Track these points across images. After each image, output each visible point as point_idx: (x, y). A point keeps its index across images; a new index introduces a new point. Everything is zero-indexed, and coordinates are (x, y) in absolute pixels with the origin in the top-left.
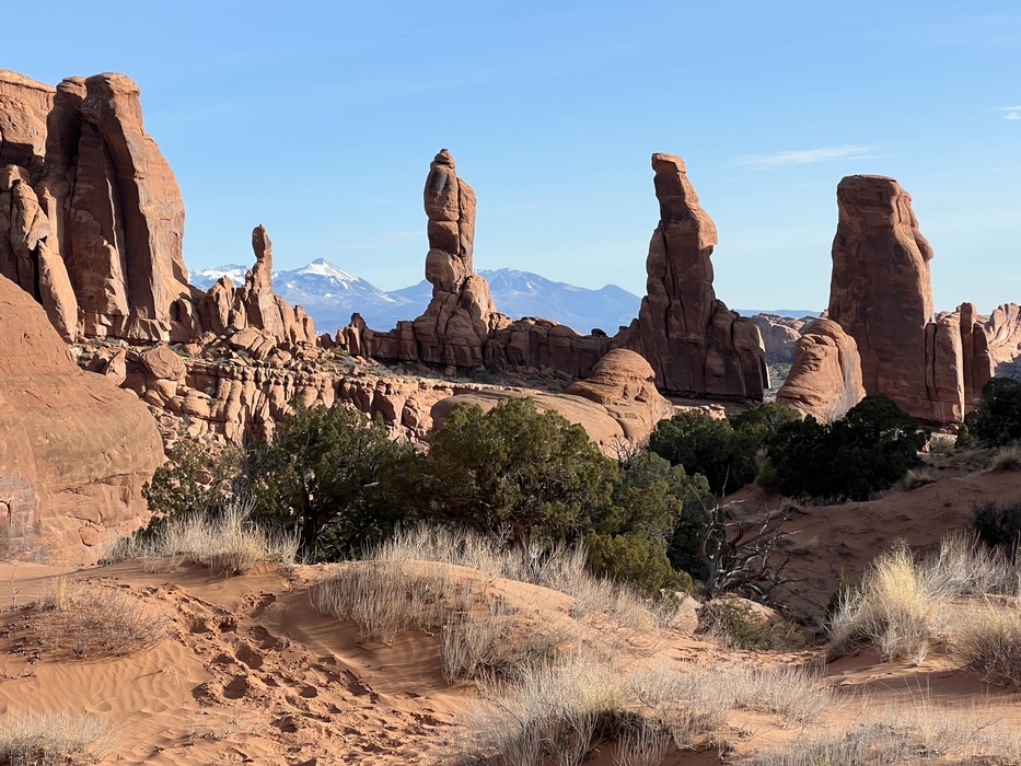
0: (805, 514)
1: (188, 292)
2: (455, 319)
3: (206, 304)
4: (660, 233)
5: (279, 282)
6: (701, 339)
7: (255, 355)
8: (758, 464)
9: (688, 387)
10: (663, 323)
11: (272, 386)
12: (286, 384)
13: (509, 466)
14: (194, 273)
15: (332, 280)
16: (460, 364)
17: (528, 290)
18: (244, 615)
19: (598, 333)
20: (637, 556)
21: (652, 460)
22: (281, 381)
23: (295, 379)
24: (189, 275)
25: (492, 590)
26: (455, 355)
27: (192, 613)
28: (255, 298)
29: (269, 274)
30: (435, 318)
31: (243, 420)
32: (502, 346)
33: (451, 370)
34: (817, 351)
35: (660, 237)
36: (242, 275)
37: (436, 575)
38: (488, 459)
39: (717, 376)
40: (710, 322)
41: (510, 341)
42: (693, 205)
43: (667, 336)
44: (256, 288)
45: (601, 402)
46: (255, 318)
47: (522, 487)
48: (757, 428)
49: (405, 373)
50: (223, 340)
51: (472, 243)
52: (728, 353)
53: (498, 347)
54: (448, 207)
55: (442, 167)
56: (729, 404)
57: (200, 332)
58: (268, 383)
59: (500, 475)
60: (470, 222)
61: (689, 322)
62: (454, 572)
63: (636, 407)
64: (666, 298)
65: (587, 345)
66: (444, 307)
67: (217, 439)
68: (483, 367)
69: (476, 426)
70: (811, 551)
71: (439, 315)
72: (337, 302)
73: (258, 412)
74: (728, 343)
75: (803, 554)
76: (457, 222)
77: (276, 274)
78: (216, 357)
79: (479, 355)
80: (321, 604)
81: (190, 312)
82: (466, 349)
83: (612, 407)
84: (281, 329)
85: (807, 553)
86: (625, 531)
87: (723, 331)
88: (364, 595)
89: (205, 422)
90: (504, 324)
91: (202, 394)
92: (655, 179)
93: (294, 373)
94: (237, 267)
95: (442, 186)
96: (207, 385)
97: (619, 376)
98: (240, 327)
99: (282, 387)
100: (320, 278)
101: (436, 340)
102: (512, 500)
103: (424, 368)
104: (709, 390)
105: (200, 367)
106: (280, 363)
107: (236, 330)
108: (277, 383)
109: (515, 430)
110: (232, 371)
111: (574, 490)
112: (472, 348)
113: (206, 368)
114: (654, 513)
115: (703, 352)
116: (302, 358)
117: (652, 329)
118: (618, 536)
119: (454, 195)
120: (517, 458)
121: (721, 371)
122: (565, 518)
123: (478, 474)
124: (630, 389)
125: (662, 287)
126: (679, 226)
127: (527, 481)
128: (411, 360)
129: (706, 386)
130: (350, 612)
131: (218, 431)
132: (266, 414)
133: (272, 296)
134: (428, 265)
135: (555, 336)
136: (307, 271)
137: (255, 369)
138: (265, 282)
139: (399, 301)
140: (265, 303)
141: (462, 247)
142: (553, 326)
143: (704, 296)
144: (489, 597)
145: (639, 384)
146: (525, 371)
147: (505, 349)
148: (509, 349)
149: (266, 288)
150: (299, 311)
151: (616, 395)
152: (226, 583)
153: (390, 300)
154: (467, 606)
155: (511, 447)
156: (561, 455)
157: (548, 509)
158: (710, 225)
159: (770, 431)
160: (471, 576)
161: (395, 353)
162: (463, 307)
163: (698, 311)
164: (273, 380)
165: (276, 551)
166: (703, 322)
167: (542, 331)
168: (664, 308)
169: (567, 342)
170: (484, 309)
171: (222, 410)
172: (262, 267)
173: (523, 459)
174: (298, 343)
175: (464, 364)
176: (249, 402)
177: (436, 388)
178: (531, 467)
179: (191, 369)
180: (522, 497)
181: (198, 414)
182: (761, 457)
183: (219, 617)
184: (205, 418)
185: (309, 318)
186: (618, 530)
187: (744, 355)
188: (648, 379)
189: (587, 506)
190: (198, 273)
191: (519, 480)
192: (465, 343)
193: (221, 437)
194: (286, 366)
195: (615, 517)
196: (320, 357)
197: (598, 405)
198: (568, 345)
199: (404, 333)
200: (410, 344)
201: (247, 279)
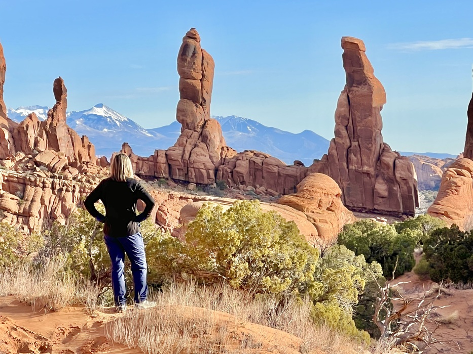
0: (449, 295)
1: (6, 123)
2: (196, 149)
3: (19, 132)
4: (346, 94)
5: (71, 120)
6: (372, 171)
7: (52, 170)
8: (415, 258)
9: (361, 205)
10: (345, 158)
11: (64, 192)
12: (74, 191)
13: (241, 250)
14: (10, 111)
15: (109, 119)
16: (199, 182)
17: (248, 132)
18: (57, 341)
19: (299, 163)
20: (331, 318)
21: (342, 251)
22: (71, 189)
23: (81, 188)
24: (7, 112)
25: (243, 330)
26: (195, 176)
27: (19, 338)
28: (54, 129)
29: (65, 113)
30: (182, 148)
31: (42, 215)
32: (229, 170)
33: (192, 186)
34: (458, 180)
35: (345, 97)
36: (44, 113)
37: (202, 317)
38: (226, 243)
39: (383, 197)
40: (379, 159)
41: (235, 167)
42: (368, 75)
43: (348, 168)
44: (55, 122)
45: (302, 211)
46: (54, 143)
47: (250, 265)
48: (414, 233)
49: (160, 186)
50: (30, 158)
51: (210, 96)
52: (391, 181)
53: (226, 171)
54: (194, 69)
55: (191, 41)
56: (391, 218)
57: (14, 152)
58: (61, 190)
59: (234, 255)
60: (210, 81)
61: (364, 158)
62: (215, 315)
63: (327, 215)
64: (348, 140)
65: (291, 171)
66: (189, 140)
67: (23, 229)
68: (215, 184)
69: (218, 220)
70: (452, 321)
71: (185, 146)
72: (111, 135)
73: (53, 211)
74: (391, 174)
75: (447, 323)
76: (201, 80)
77: (69, 114)
78: (24, 170)
79: (213, 176)
80: (115, 335)
81: (7, 137)
82: (204, 171)
83: (310, 214)
84: (72, 152)
85: (450, 323)
86: (323, 300)
87: (388, 166)
88: (148, 330)
89: (15, 217)
90: (231, 155)
91: (13, 196)
92: (344, 55)
93: (80, 183)
94: (41, 108)
95: (191, 54)
96: (17, 190)
97: (316, 192)
98: (42, 149)
99: (71, 193)
100: (100, 117)
101: (182, 164)
102: (242, 274)
103: (173, 183)
104: (376, 207)
105: (13, 177)
106: (70, 176)
107: (40, 152)
108: (67, 190)
109: (246, 223)
110: (36, 180)
111: (287, 269)
112: (208, 170)
113: (17, 178)
114: (344, 288)
115: (373, 179)
116: (86, 173)
117: (337, 162)
118: (318, 303)
119: (198, 61)
120: (247, 244)
121: (386, 194)
122: (280, 288)
123: (218, 255)
124: (323, 202)
125: (345, 132)
126: (359, 89)
127: (254, 261)
128: (163, 178)
129: (374, 204)
130: (136, 342)
131: (24, 223)
132: (58, 212)
133: (66, 128)
134: (179, 110)
135: (267, 164)
136: (91, 113)
137: (52, 180)
138: (61, 118)
139: (156, 136)
140: (61, 133)
141: (203, 98)
142: (266, 157)
143: (375, 140)
144: (241, 335)
145: (330, 199)
146: (245, 188)
147: (231, 172)
148: (234, 172)
149: (62, 123)
150: (85, 140)
151: (313, 206)
152: (45, 317)
153: (149, 135)
154: (224, 341)
155: (243, 236)
156: (279, 243)
157: (268, 281)
158: (382, 89)
159: (424, 235)
160: (227, 319)
161: (153, 172)
162: (202, 141)
163: (371, 150)
164: (65, 188)
165: (82, 295)
166: (373, 158)
167: (258, 160)
168: (346, 147)
169: (276, 169)
170: (217, 143)
171: (27, 208)
172: (60, 107)
173: (251, 245)
174: (84, 162)
175: (202, 182)
176: (47, 203)
177: (181, 198)
178: (257, 251)
179: (6, 178)
180: (249, 273)
181: (10, 210)
182: (417, 254)
183: (39, 342)
184: (15, 214)
185: (92, 145)
186: (318, 298)
187: (402, 183)
188: (336, 196)
189: (296, 281)
190: (13, 110)
191: (248, 260)
192: (203, 167)
193: (26, 227)
194: (74, 178)
195: (316, 289)
196: (99, 173)
197: (300, 213)
198: (276, 171)
199: (159, 158)
200: (164, 166)
201: (49, 115)
